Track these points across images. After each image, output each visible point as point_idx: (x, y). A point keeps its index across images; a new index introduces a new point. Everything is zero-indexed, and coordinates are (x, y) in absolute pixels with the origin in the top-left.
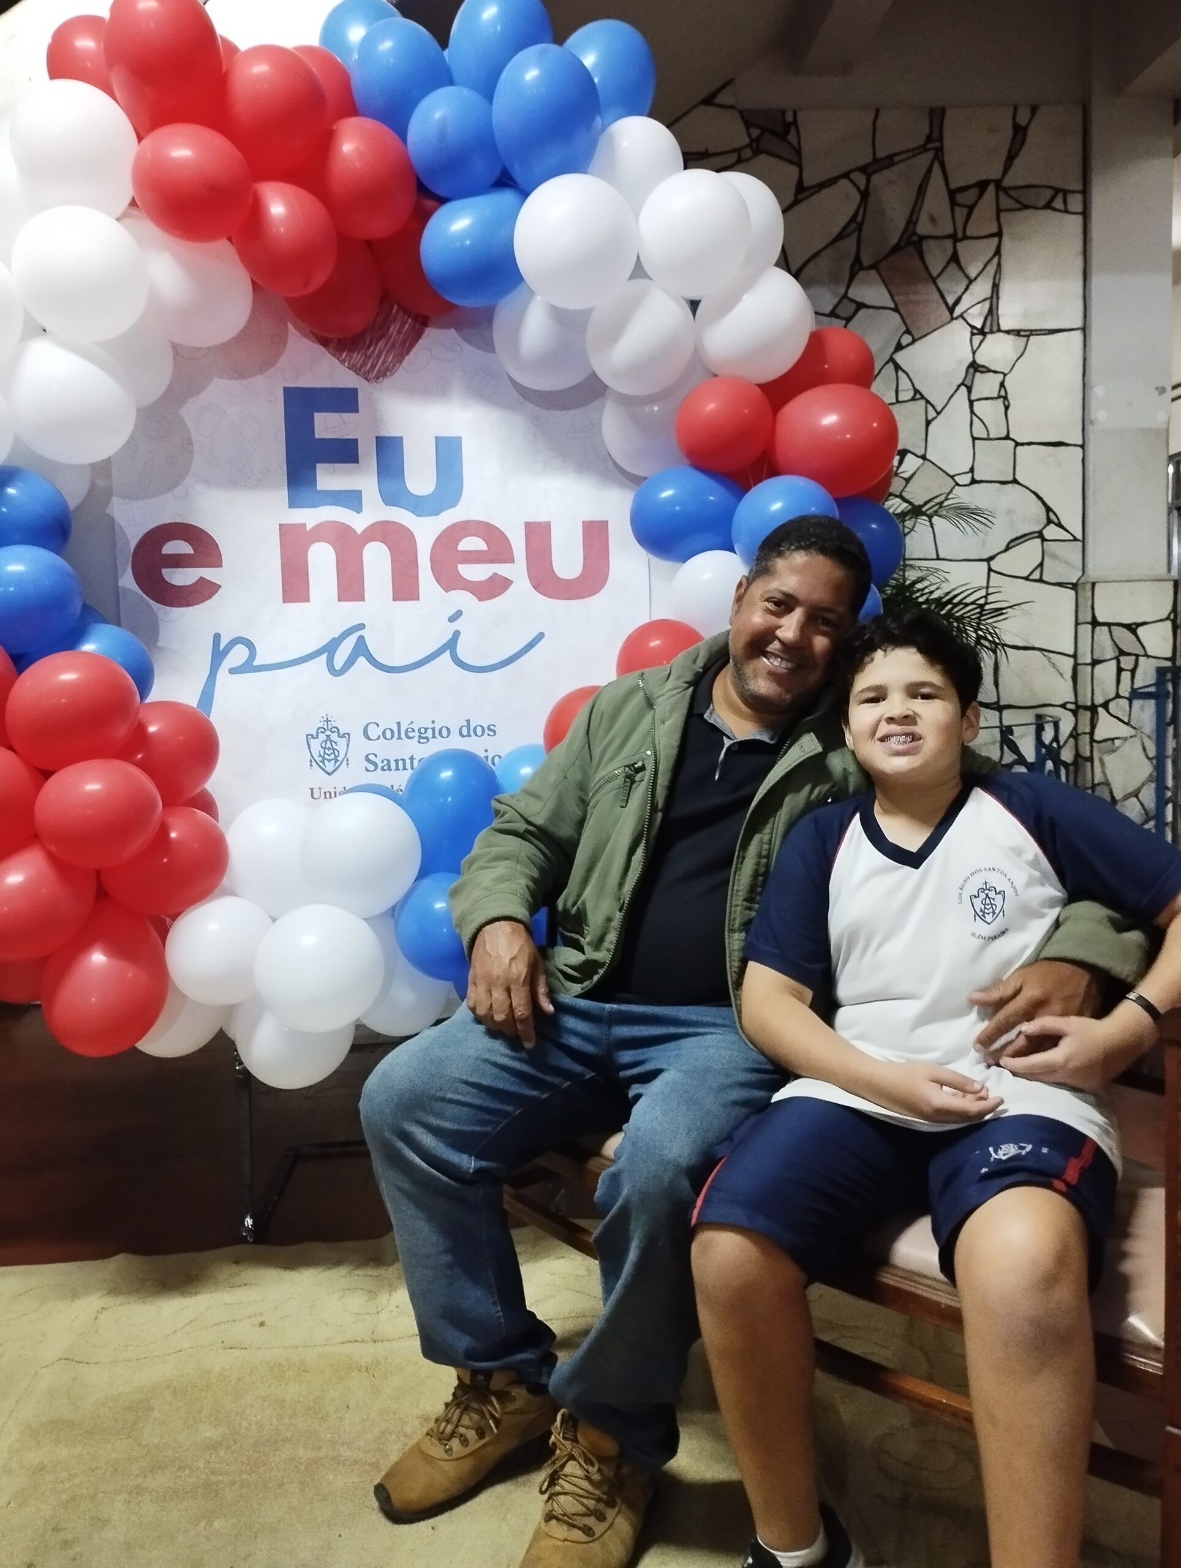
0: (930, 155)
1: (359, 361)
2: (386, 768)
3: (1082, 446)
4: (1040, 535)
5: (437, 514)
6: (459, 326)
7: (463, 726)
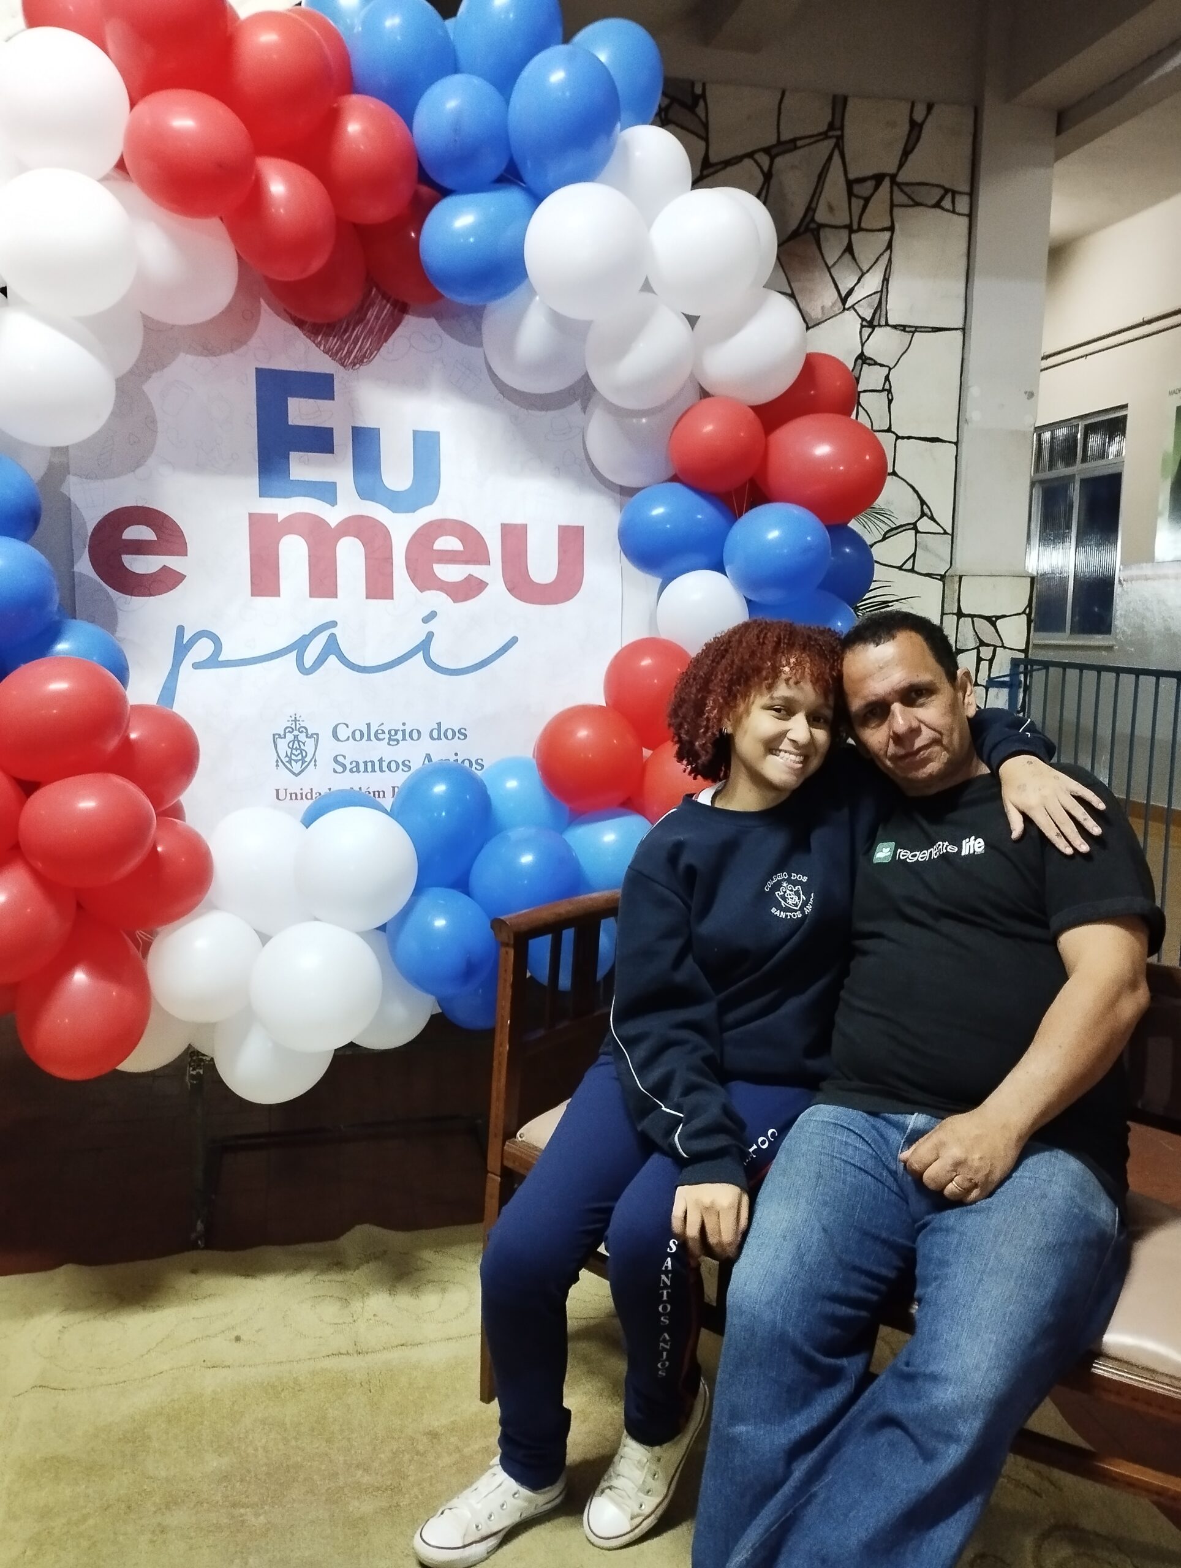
0: (832, 142)
1: (335, 344)
2: (354, 769)
3: (956, 444)
4: (915, 524)
5: (414, 512)
6: (439, 316)
7: (432, 731)
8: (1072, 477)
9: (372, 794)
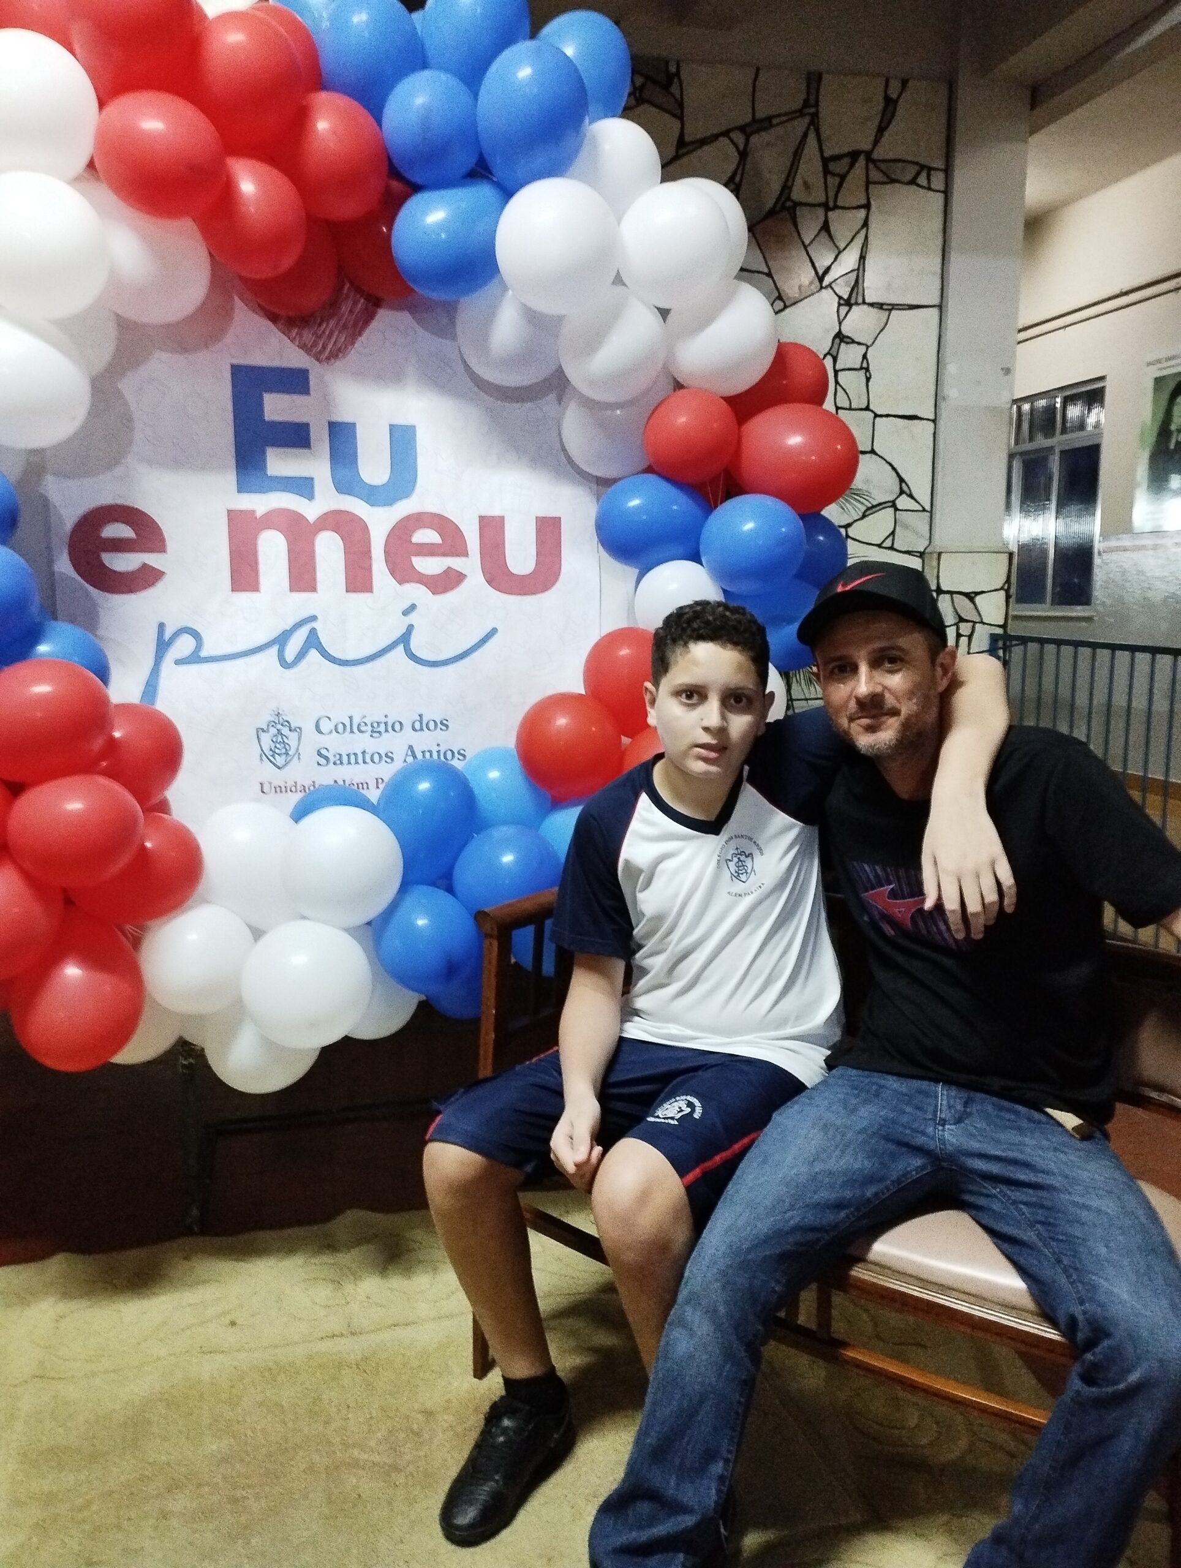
0: (806, 120)
1: (310, 340)
2: (338, 762)
3: (934, 421)
4: (893, 504)
5: (391, 505)
6: (412, 310)
7: (414, 723)
8: (1051, 449)
9: (356, 785)
